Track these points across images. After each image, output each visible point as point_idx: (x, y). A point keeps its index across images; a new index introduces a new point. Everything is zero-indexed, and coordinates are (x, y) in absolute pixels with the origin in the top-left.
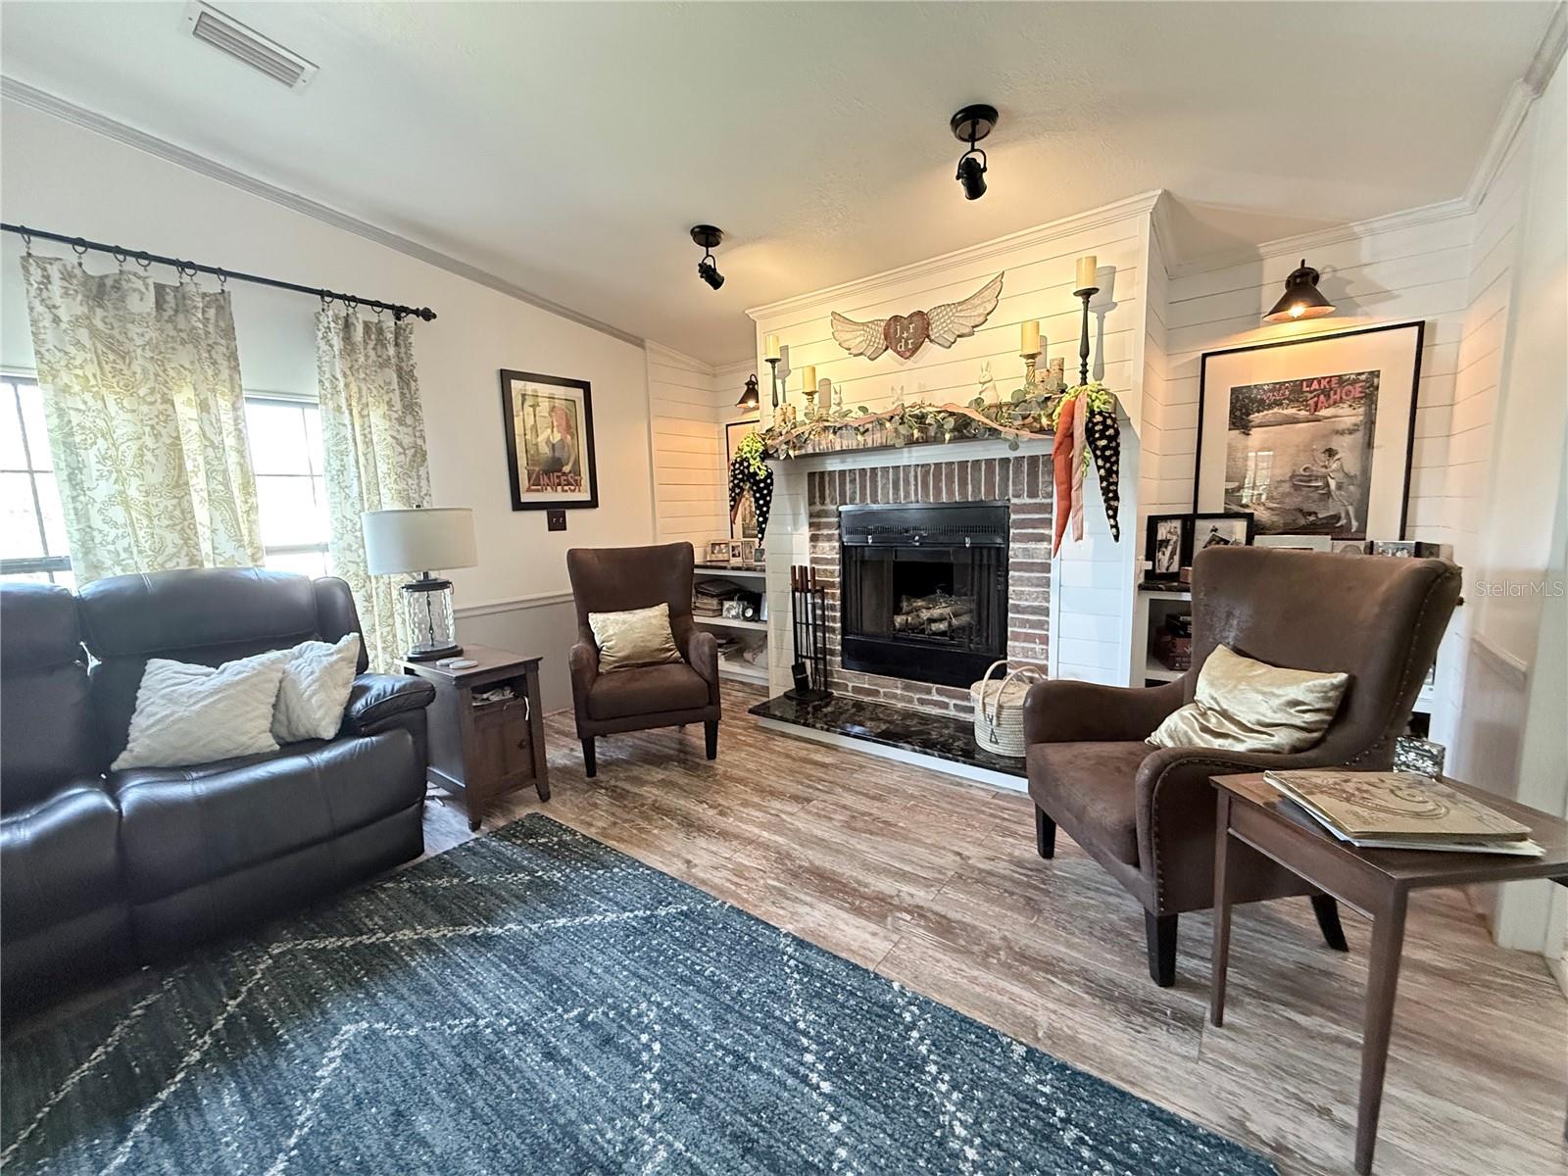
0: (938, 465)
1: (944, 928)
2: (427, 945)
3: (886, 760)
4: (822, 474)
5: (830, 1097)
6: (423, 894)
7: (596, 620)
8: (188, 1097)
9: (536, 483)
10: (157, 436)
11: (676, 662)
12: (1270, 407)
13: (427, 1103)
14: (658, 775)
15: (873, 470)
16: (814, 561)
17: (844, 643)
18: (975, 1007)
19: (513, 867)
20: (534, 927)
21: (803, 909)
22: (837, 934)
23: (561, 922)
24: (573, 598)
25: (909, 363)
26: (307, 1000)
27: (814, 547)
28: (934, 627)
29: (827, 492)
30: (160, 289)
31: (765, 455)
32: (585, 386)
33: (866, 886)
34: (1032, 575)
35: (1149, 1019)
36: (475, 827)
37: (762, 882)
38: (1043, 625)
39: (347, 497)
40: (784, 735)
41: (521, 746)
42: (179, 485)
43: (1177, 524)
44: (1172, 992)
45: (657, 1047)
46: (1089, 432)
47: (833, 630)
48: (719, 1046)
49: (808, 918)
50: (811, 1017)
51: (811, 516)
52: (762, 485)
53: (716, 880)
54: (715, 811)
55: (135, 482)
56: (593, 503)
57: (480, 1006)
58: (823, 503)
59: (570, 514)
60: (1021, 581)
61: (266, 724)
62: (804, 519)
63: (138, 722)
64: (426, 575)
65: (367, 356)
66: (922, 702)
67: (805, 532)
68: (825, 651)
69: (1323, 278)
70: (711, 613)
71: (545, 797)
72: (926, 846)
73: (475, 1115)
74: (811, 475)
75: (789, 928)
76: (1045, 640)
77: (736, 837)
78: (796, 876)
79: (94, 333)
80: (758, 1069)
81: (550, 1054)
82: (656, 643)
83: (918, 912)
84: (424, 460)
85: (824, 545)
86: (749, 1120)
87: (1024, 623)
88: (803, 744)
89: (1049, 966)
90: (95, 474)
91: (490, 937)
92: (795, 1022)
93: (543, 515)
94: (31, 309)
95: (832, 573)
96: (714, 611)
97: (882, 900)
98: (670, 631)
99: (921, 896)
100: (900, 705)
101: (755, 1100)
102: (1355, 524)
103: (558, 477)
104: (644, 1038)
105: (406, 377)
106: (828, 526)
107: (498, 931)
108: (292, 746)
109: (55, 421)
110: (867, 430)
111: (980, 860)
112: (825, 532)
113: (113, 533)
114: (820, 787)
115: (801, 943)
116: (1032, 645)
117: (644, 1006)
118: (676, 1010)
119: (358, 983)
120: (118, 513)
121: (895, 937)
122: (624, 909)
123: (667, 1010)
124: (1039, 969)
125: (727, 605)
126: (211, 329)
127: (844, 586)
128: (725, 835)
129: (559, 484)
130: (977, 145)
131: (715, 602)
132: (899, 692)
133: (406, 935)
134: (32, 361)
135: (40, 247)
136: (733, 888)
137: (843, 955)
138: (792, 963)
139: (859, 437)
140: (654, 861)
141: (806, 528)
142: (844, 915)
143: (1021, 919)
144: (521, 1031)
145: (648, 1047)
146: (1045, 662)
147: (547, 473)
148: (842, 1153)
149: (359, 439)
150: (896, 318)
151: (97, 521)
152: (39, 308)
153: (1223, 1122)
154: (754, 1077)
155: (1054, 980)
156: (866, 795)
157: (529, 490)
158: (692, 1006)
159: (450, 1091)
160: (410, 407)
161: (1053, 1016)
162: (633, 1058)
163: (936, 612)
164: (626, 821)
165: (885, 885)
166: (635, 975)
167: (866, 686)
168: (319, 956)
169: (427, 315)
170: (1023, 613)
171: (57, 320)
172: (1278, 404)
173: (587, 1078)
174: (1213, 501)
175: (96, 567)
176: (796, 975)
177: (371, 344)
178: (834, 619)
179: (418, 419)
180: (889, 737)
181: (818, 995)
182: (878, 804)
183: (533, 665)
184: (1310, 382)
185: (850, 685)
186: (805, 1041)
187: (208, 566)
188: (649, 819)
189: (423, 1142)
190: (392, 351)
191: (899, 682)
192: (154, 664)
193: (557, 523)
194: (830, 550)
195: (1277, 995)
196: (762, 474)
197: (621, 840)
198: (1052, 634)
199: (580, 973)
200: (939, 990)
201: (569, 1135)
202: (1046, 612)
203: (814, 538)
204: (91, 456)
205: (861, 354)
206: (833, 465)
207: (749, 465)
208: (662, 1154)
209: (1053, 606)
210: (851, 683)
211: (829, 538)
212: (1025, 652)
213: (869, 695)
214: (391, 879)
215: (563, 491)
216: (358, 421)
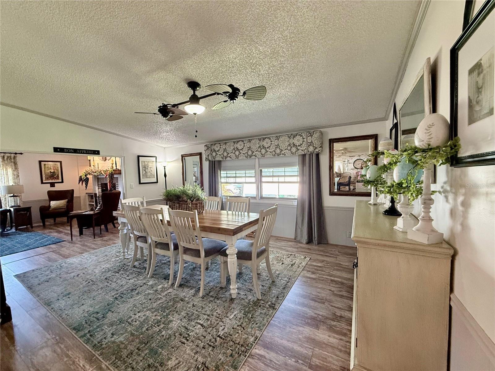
7: (51, 202)
9: (47, 179)
11: (65, 208)
16: (98, 192)
24: (48, 199)
29: (99, 181)
31: (86, 175)
32: (61, 162)
36: (16, 230)
39: (2, 183)
41: (27, 219)
51: (98, 184)
56: (62, 182)
64: (14, 195)
65: (8, 161)
67: (97, 187)
71: (32, 228)
74: (97, 178)
82: (61, 206)
93: (49, 185)
95: (100, 194)
98: (66, 204)
103: (53, 178)
106: (100, 186)
147: (50, 177)
157: (45, 180)
160: (16, 168)
169: (21, 154)
179: (18, 171)
183: (30, 207)
190: (13, 160)
193: (52, 185)
194: (100, 190)
207: (82, 177)
215: (54, 180)
216: (4, 171)
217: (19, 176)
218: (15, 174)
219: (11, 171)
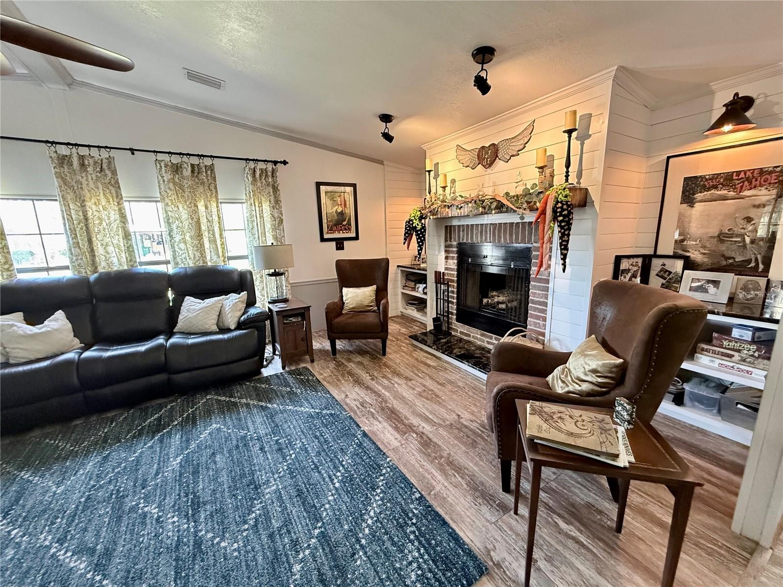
0: (500, 224)
1: (426, 443)
2: (248, 405)
3: (459, 368)
4: (451, 226)
5: (336, 489)
6: (256, 389)
7: (345, 290)
8: (169, 433)
9: (331, 230)
10: (192, 219)
11: (374, 311)
12: (709, 189)
13: (222, 453)
14: (359, 359)
15: (472, 225)
16: (446, 269)
17: (457, 309)
18: (414, 476)
19: (287, 385)
20: (281, 407)
21: (376, 423)
22: (382, 435)
23: (290, 407)
24: (337, 280)
25: (489, 171)
26: (208, 413)
27: (446, 262)
28: (501, 306)
29: (452, 236)
30: (193, 166)
31: (421, 218)
32: (354, 186)
33: (408, 419)
34: (540, 284)
35: (485, 502)
36: (284, 368)
37: (368, 409)
38: (544, 311)
39: (254, 238)
40: (421, 349)
41: (302, 340)
42: (199, 235)
43: (640, 260)
44: (507, 495)
45: (293, 456)
46: (554, 211)
47: (452, 303)
48: (313, 461)
49: (376, 427)
50: (350, 461)
51: (446, 247)
52: (419, 232)
53: (352, 405)
54: (371, 378)
55: (188, 234)
56: (356, 238)
57: (251, 429)
58: (451, 241)
59: (345, 243)
60: (535, 287)
61: (215, 322)
62: (443, 248)
63: (180, 317)
64: (275, 270)
65: (262, 183)
66: (488, 343)
67: (443, 255)
68: (448, 312)
69: (757, 102)
70: (411, 289)
71: (312, 361)
72: (447, 409)
73: (232, 460)
74: (446, 227)
75: (366, 429)
76: (545, 319)
77: (371, 389)
78: (383, 409)
79: (175, 184)
80: (319, 472)
81: (262, 449)
82: (366, 303)
83: (421, 435)
84: (282, 223)
85: (450, 261)
86: (305, 486)
87: (535, 309)
88: (427, 355)
89: (459, 469)
90: (176, 233)
91: (266, 407)
92: (343, 461)
93: (334, 244)
94: (158, 178)
95: (453, 275)
96: (412, 288)
97: (410, 426)
98: (374, 298)
99: (427, 428)
100: (479, 343)
101: (311, 481)
102: (761, 267)
103: (341, 227)
104: (292, 452)
105: (275, 189)
106: (452, 252)
107: (270, 406)
108: (223, 330)
109: (165, 215)
110: (462, 207)
111: (466, 420)
112: (451, 255)
113: (181, 252)
114: (420, 375)
115: (365, 434)
116: (539, 322)
117: (298, 442)
118: (307, 446)
119: (223, 413)
120: (182, 246)
121: (403, 442)
122: (313, 408)
123: (304, 445)
124: (454, 469)
125: (418, 285)
126: (209, 178)
127: (458, 282)
128: (368, 388)
129: (341, 230)
130: (485, 66)
131: (413, 284)
132: (479, 336)
133: (244, 401)
134: (159, 195)
135: (160, 157)
136: (356, 409)
137: (378, 443)
138: (357, 441)
139: (458, 211)
140: (335, 393)
141: (443, 252)
142: (390, 429)
143: (464, 448)
144: (258, 439)
145: (291, 455)
146: (544, 331)
147: (335, 225)
148: (327, 506)
149: (258, 216)
150: (483, 147)
151: (177, 249)
152: (160, 178)
153: (481, 548)
154: (317, 474)
155: (457, 475)
156: (438, 382)
157: (328, 233)
158: (313, 447)
159: (230, 452)
160: (277, 201)
161: (443, 488)
162: (284, 458)
163: (501, 299)
164: (335, 375)
165: (415, 421)
166: (302, 431)
167: (465, 332)
168: (218, 401)
169: (285, 163)
170: (535, 304)
171: (164, 181)
172: (715, 187)
173: (268, 459)
174: (666, 248)
175: (177, 264)
176: (355, 446)
177: (263, 178)
178: (453, 298)
179: (280, 207)
180: (462, 358)
181: (357, 455)
182: (440, 387)
183: (308, 309)
184: (738, 173)
185: (459, 330)
186: (341, 468)
187: (209, 264)
188: (343, 376)
189: (215, 463)
190: (270, 180)
191: (479, 332)
192: (187, 298)
193: (340, 246)
194: (453, 264)
195: (561, 512)
196: (419, 227)
197: (328, 382)
198: (548, 316)
199: (286, 426)
200: (405, 465)
201: (252, 473)
202: (546, 304)
203: (447, 258)
204: (174, 226)
205: (468, 166)
206: (455, 223)
207: (413, 223)
208: (274, 487)
209: (549, 302)
210: (460, 329)
211: (453, 258)
212: (535, 324)
213: (466, 336)
214: (249, 381)
215: (343, 233)
216: (257, 209)
217: (281, 221)
218: (276, 215)
219: (268, 209)
